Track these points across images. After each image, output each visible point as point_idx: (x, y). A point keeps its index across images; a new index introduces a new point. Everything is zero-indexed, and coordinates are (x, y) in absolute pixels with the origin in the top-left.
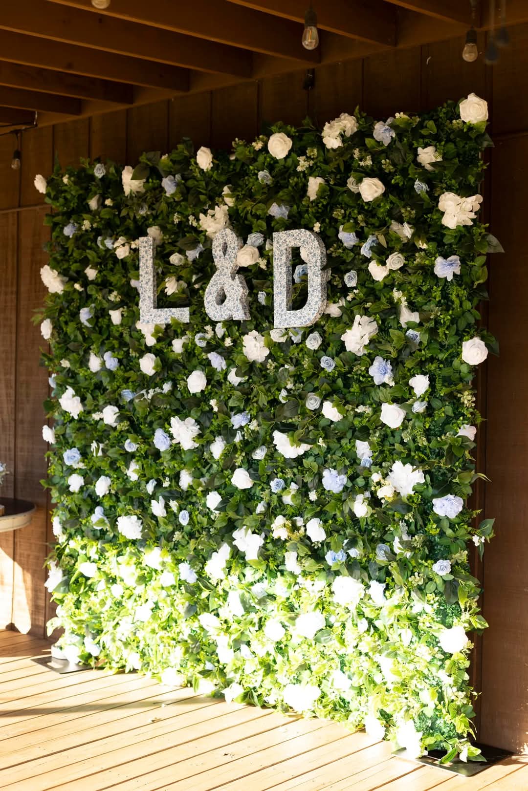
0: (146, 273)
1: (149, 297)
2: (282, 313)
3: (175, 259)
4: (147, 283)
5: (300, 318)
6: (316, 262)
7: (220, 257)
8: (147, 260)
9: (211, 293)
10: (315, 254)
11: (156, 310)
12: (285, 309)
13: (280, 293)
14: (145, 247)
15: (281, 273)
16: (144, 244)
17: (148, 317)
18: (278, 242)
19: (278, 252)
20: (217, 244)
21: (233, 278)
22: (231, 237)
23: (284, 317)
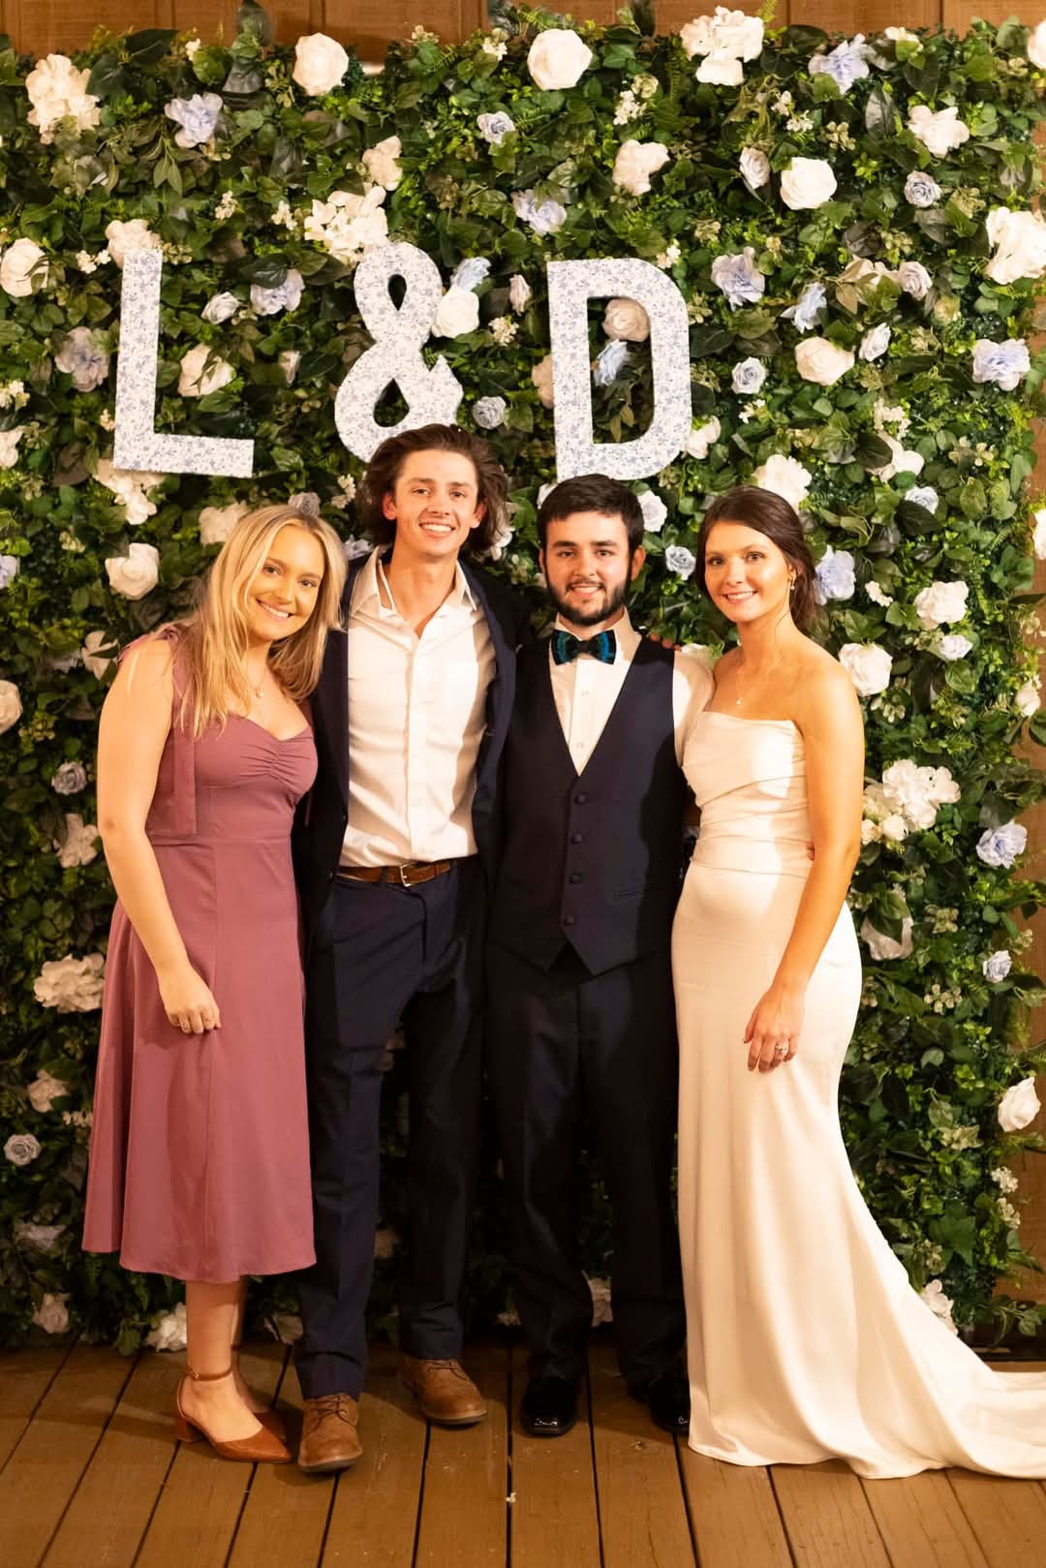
0: (140, 340)
1: (143, 403)
2: (582, 448)
3: (222, 306)
4: (139, 366)
5: (633, 460)
6: (676, 337)
7: (382, 311)
8: (142, 307)
9: (355, 398)
10: (672, 319)
11: (160, 437)
12: (590, 439)
13: (574, 403)
14: (141, 273)
15: (573, 356)
16: (139, 266)
17: (136, 452)
18: (563, 286)
19: (563, 307)
20: (370, 279)
21: (430, 364)
22: (417, 265)
23: (587, 459)
